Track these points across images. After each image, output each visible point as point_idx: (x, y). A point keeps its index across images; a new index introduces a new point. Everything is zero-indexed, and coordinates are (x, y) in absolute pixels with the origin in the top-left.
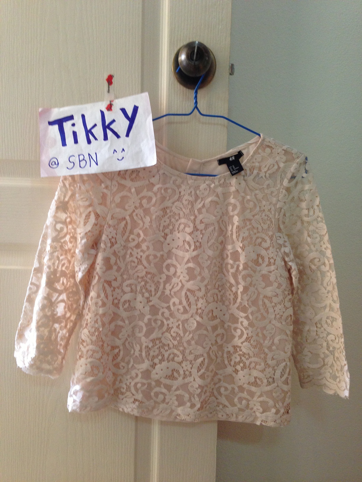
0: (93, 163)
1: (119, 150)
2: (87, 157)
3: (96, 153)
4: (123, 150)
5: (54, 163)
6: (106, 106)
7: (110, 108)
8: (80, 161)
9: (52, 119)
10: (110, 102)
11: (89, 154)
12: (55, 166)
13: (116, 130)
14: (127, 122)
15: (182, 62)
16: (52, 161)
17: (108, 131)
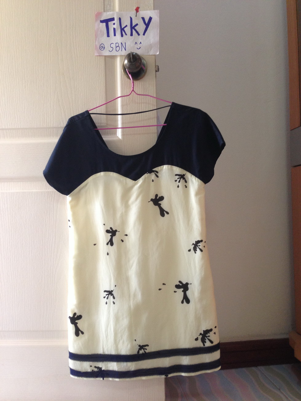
0: (123, 49)
1: (138, 43)
2: (120, 45)
3: (125, 43)
4: (141, 43)
5: (102, 47)
8: (116, 47)
9: (102, 19)
11: (121, 43)
12: (103, 49)
13: (138, 30)
14: (145, 26)
16: (101, 46)
17: (133, 30)
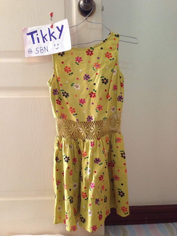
0: (46, 51)
1: (56, 45)
3: (47, 47)
4: (58, 44)
5: (30, 51)
6: (50, 26)
7: (52, 27)
8: (41, 50)
9: (28, 32)
10: (52, 24)
11: (44, 47)
13: (55, 36)
15: (81, 5)
17: (52, 37)
